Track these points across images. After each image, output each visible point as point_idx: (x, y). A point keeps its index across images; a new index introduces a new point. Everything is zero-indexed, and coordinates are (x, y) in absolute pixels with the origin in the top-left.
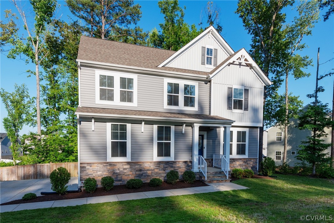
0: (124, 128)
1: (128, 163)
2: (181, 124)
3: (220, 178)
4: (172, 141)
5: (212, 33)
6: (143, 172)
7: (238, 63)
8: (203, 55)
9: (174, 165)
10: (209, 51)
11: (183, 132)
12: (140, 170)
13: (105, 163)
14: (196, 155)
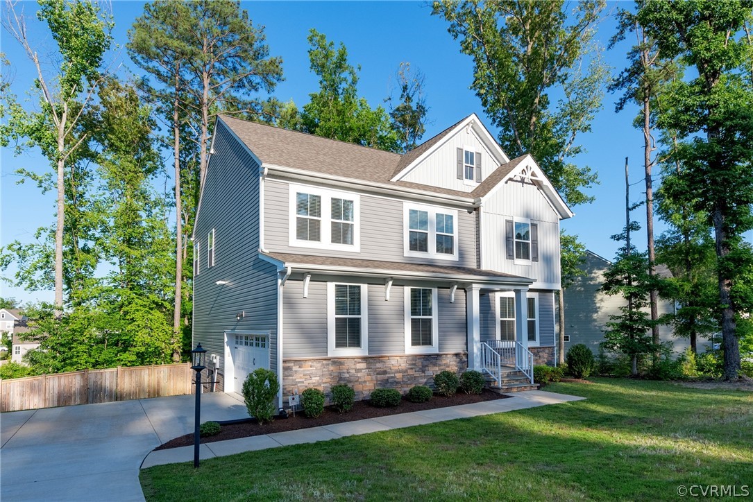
0: (356, 294)
1: (365, 359)
2: (448, 285)
3: (518, 383)
4: (435, 317)
5: (472, 127)
6: (389, 375)
7: (520, 180)
8: (459, 162)
9: (438, 362)
10: (470, 157)
11: (453, 300)
12: (385, 372)
13: (325, 360)
14: (476, 342)
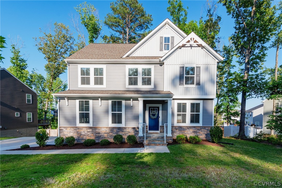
0: (87, 103)
1: (90, 128)
3: (159, 142)
4: (123, 112)
6: (101, 134)
8: (161, 43)
9: (124, 130)
10: (167, 40)
11: (132, 105)
12: (99, 133)
13: (75, 127)
14: (140, 123)
